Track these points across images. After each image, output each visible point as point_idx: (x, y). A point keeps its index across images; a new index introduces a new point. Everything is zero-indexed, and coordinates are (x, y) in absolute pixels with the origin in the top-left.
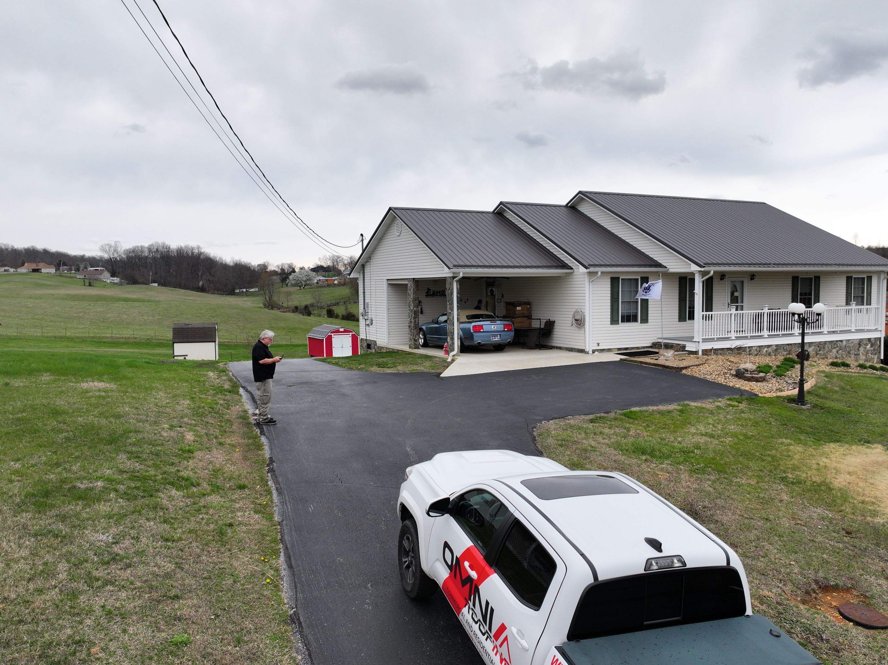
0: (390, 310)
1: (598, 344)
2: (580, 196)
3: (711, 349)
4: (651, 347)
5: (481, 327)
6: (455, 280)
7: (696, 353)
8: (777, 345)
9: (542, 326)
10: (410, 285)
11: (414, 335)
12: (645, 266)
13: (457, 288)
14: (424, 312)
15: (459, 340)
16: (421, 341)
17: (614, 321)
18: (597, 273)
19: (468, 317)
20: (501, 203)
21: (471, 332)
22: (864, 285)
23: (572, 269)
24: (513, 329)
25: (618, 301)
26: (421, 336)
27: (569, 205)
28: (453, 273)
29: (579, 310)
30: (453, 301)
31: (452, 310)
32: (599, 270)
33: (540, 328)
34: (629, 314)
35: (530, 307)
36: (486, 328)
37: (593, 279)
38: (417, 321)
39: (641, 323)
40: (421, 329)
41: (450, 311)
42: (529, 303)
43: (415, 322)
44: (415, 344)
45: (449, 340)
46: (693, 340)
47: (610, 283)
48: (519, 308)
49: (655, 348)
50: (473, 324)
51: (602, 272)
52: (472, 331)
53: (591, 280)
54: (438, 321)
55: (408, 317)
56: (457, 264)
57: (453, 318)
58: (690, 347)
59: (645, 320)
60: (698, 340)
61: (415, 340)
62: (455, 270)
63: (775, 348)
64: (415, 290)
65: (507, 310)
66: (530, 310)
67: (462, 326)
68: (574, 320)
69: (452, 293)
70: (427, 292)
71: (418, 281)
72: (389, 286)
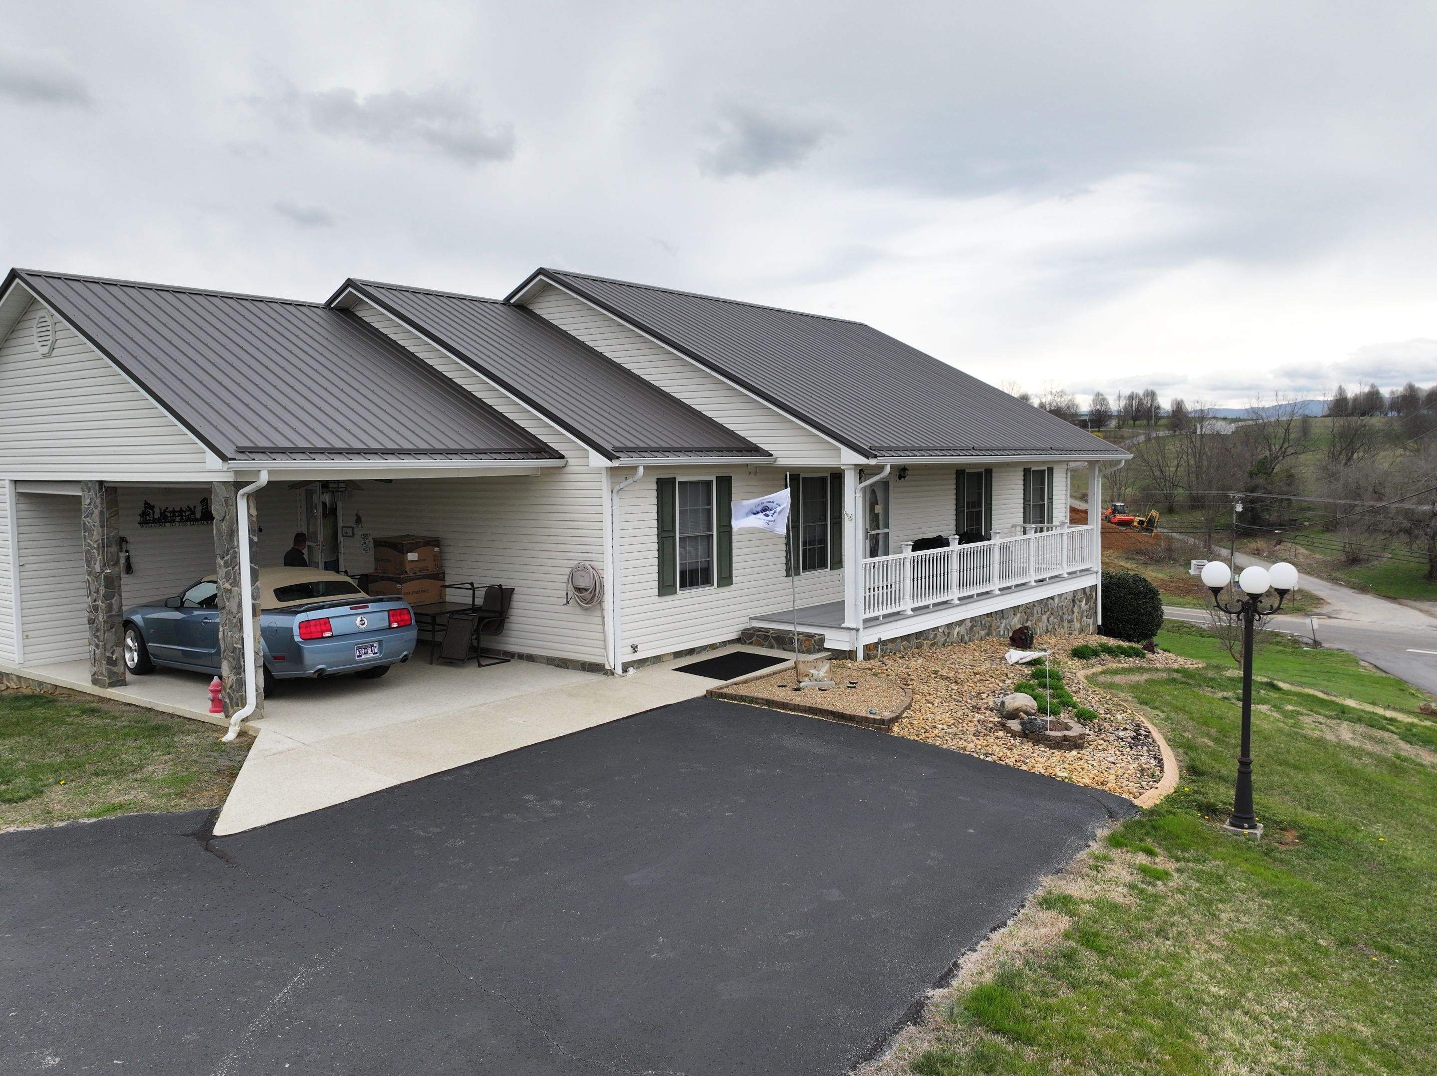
0: (27, 567)
1: (635, 649)
2: (541, 279)
3: (877, 643)
4: (738, 641)
5: (325, 623)
6: (241, 492)
7: (850, 655)
8: (972, 619)
9: (479, 601)
10: (87, 498)
11: (108, 646)
12: (720, 451)
13: (250, 515)
14: (135, 567)
15: (261, 671)
16: (132, 658)
17: (665, 588)
18: (635, 468)
19: (282, 593)
20: (349, 283)
21: (296, 643)
22: (1044, 485)
23: (562, 457)
24: (413, 622)
25: (674, 538)
26: (129, 642)
27: (512, 301)
28: (237, 472)
29: (587, 563)
30: (235, 556)
31: (236, 583)
32: (642, 462)
33: (474, 609)
34: (694, 567)
35: (441, 552)
36: (338, 626)
37: (622, 485)
38: (115, 607)
39: (719, 586)
40: (128, 624)
41: (227, 586)
42: (436, 542)
43: (110, 608)
44: (111, 674)
45: (225, 669)
46: (843, 625)
47: (655, 494)
48: (412, 556)
49: (751, 643)
50: (302, 617)
51: (646, 468)
52: (298, 639)
53: (618, 488)
54: (182, 603)
55: (84, 592)
56: (246, 444)
57: (240, 605)
58: (835, 640)
59: (726, 579)
60: (853, 626)
61: (111, 662)
62: (243, 464)
63: (969, 624)
64: (107, 515)
65: (377, 560)
66: (439, 559)
67: (269, 620)
68: (571, 587)
69: (233, 532)
70: (144, 514)
71: (116, 488)
72: (22, 499)
